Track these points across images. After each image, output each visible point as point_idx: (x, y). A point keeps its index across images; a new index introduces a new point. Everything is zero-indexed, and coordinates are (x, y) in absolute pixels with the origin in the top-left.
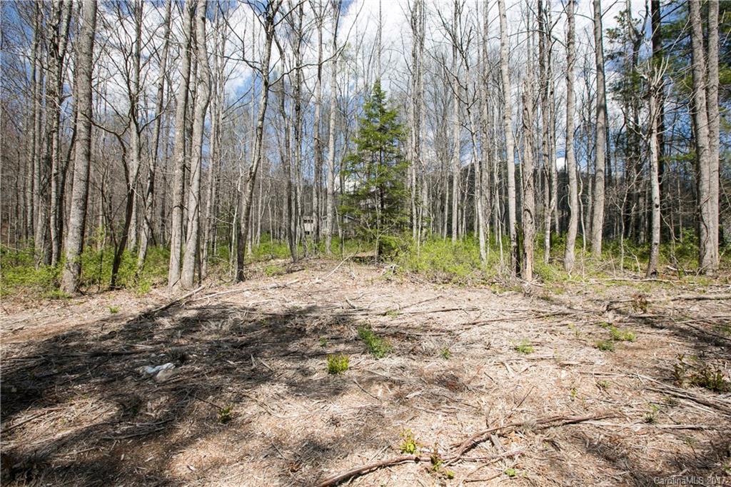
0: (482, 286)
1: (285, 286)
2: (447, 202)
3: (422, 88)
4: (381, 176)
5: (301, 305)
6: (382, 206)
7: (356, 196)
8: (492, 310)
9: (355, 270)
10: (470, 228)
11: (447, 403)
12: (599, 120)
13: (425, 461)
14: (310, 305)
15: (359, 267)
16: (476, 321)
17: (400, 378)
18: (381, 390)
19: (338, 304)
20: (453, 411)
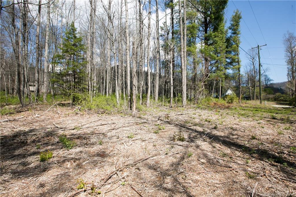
0: (117, 114)
1: (15, 120)
2: (105, 80)
3: (95, 31)
4: (74, 66)
5: (25, 129)
6: (75, 80)
7: (61, 75)
8: (120, 123)
9: (59, 109)
10: (114, 91)
11: (100, 163)
12: (157, 56)
13: (89, 190)
14: (31, 129)
15: (62, 108)
16: (114, 128)
17: (79, 157)
18: (69, 164)
19: (49, 127)
20: (102, 166)
